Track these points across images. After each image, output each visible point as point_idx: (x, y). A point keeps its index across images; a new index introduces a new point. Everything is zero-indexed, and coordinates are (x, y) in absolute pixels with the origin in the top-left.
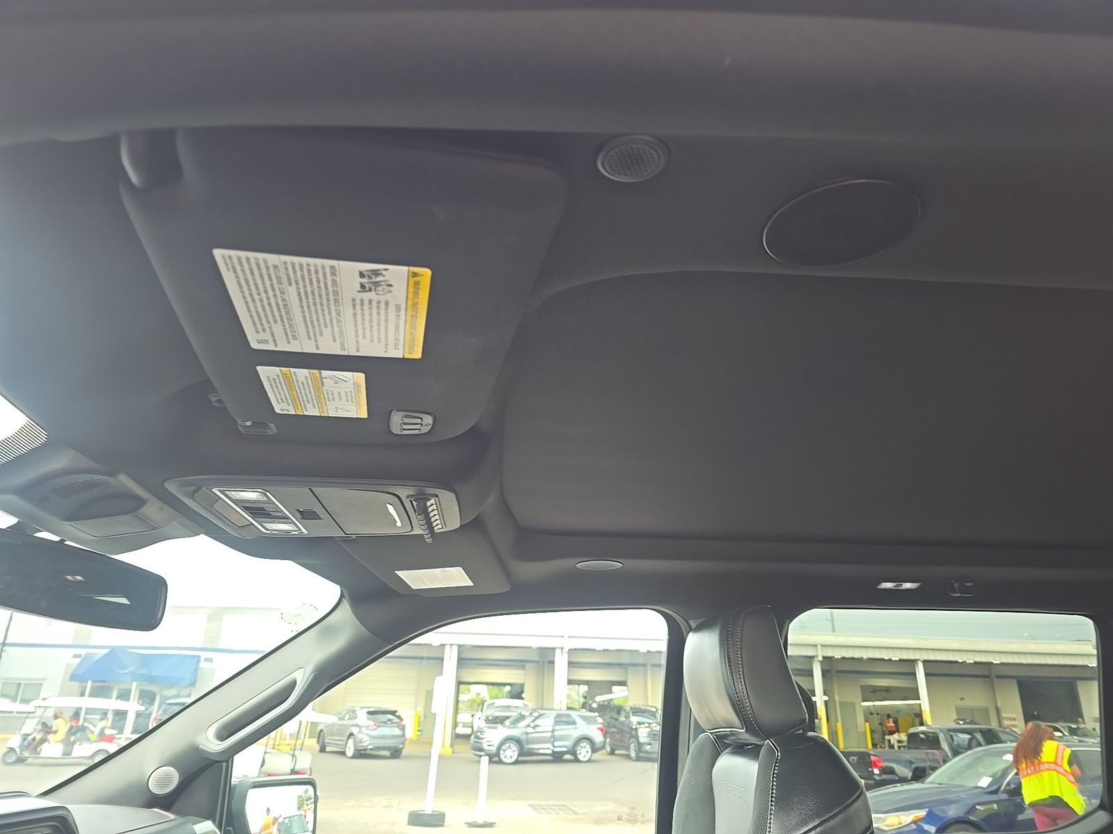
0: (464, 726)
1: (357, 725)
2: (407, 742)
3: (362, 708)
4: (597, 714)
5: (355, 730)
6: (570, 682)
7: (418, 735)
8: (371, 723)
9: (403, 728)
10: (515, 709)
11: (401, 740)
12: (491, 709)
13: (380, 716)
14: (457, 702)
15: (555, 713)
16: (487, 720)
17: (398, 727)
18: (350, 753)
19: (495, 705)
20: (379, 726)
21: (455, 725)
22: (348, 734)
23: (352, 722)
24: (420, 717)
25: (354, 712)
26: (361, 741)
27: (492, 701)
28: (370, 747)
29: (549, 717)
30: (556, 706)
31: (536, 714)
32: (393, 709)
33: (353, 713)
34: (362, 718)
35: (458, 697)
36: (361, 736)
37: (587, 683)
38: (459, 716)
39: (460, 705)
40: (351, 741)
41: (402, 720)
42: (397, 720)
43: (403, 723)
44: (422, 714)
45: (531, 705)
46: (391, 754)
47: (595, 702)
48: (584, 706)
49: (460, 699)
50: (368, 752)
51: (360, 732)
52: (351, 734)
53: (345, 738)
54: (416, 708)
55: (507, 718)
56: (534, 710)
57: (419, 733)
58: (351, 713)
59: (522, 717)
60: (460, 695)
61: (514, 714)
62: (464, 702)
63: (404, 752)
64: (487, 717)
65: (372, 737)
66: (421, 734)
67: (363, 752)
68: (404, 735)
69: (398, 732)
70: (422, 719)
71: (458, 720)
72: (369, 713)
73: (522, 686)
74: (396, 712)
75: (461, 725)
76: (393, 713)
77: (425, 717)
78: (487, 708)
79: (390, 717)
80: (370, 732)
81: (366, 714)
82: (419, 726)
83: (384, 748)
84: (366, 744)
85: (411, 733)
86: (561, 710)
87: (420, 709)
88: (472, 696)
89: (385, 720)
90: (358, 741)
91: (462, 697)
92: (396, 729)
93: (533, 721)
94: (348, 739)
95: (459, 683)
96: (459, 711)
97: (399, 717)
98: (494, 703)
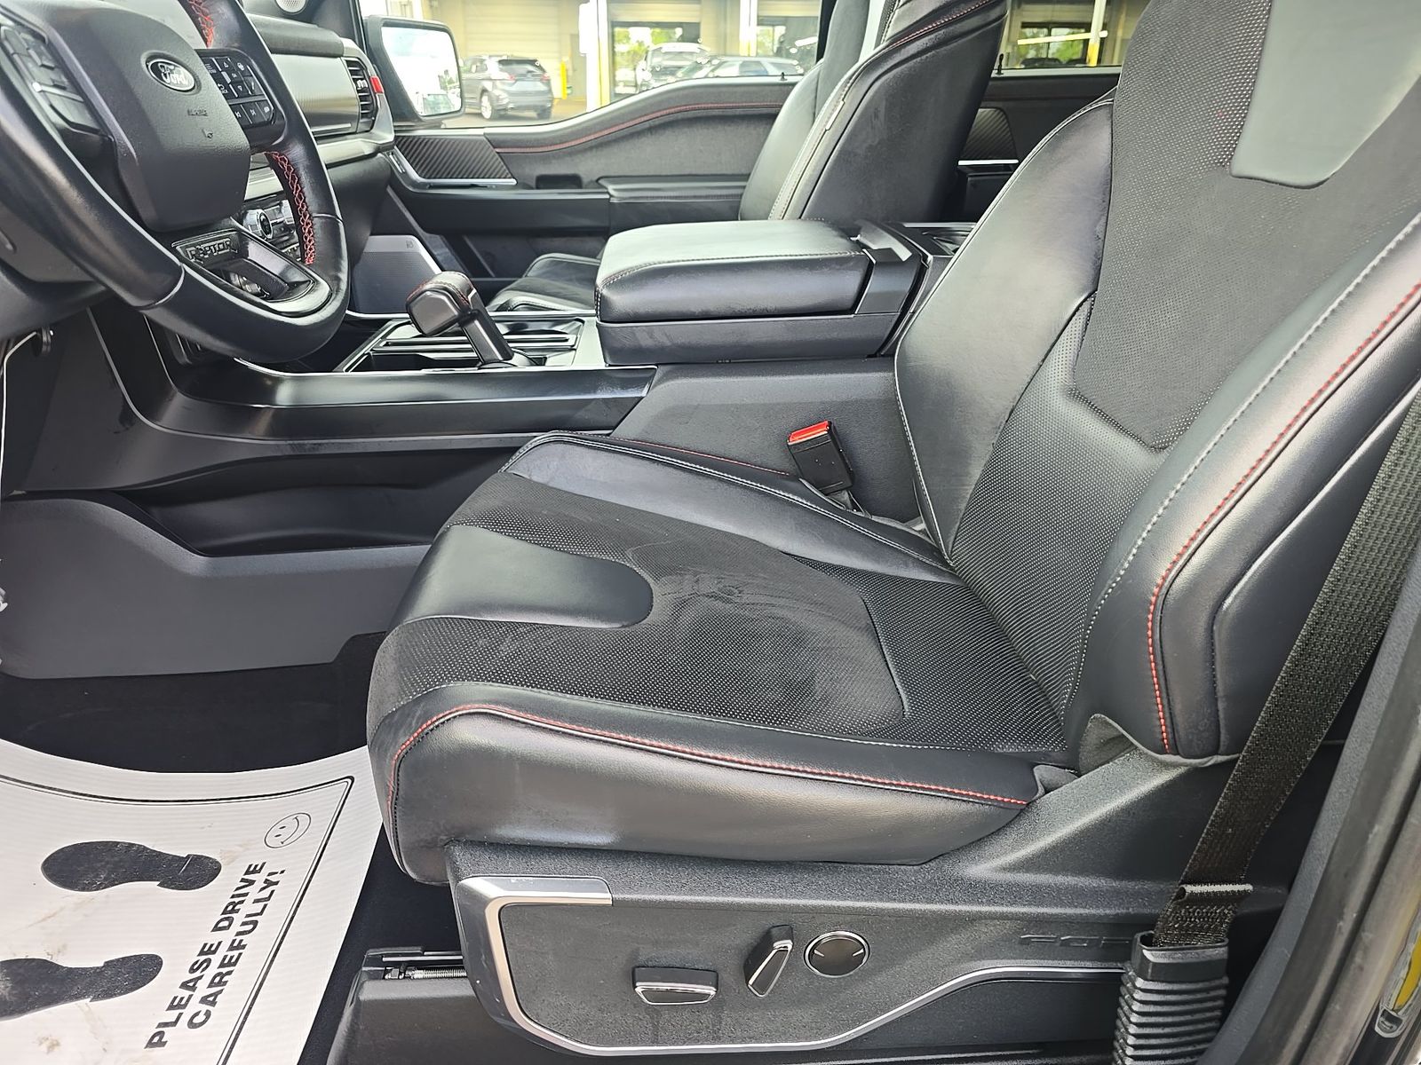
0: (625, 86)
1: (490, 79)
2: (555, 102)
3: (490, 56)
4: (795, 62)
5: (488, 85)
6: (761, 22)
7: (568, 94)
8: (505, 75)
9: (548, 82)
10: (688, 57)
11: (545, 98)
12: (658, 56)
13: (515, 67)
14: (613, 53)
15: (739, 61)
16: (654, 71)
17: (541, 80)
18: (487, 113)
19: (663, 51)
20: (517, 80)
21: (614, 83)
22: (480, 91)
23: (481, 75)
24: (567, 70)
25: (482, 61)
26: (498, 98)
27: (658, 46)
28: (511, 106)
29: (733, 65)
30: (743, 51)
31: (715, 62)
32: (531, 56)
33: (480, 63)
34: (494, 69)
35: (613, 47)
36: (497, 92)
37: (784, 21)
38: (617, 73)
39: (618, 59)
40: (485, 99)
41: (544, 71)
42: (539, 72)
43: (546, 75)
44: (570, 66)
45: (709, 50)
46: (538, 115)
47: (795, 46)
48: (779, 53)
49: (616, 50)
50: (510, 113)
51: (494, 87)
52: (484, 91)
53: (478, 96)
54: (560, 59)
55: (680, 68)
56: (714, 57)
57: (569, 91)
58: (478, 64)
59: (698, 66)
60: (617, 46)
61: (687, 63)
62: (622, 54)
63: (554, 112)
64: (653, 68)
65: (511, 94)
66: (572, 93)
67: (502, 113)
68: (550, 91)
69: (541, 87)
70: (570, 73)
71: (617, 79)
72: (500, 62)
73: (697, 25)
74: (536, 61)
75: (621, 84)
76: (532, 62)
77: (574, 70)
78: (653, 54)
79: (530, 68)
80: (507, 88)
81: (497, 64)
82: (568, 82)
83: (528, 108)
84: (505, 102)
85: (559, 90)
86: (749, 56)
87: (566, 59)
88: (632, 45)
89: (524, 72)
90: (495, 99)
91: (619, 48)
92: (539, 84)
93: (713, 71)
94: (481, 97)
95: (613, 24)
96: (618, 66)
97: (540, 67)
98: (661, 48)
